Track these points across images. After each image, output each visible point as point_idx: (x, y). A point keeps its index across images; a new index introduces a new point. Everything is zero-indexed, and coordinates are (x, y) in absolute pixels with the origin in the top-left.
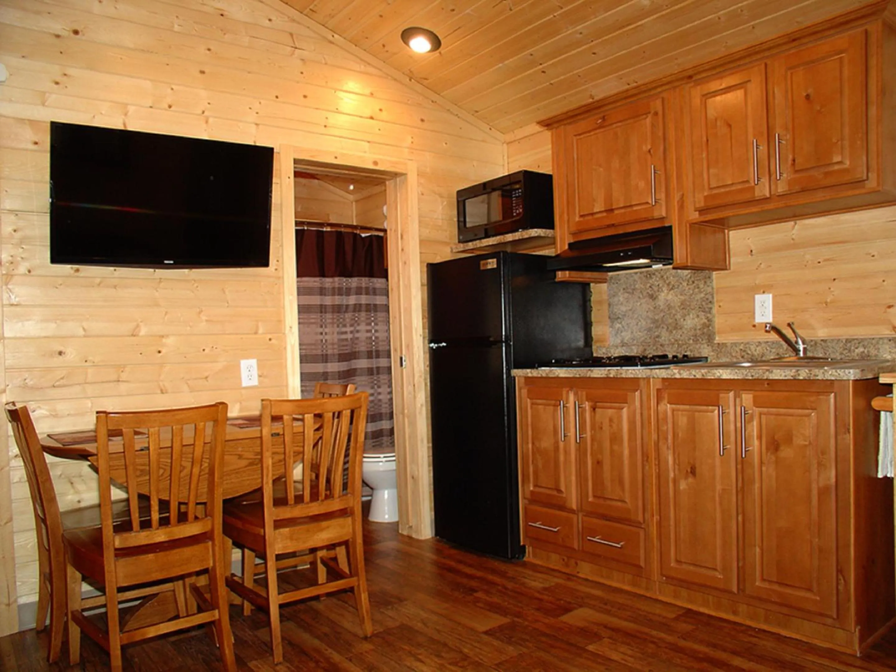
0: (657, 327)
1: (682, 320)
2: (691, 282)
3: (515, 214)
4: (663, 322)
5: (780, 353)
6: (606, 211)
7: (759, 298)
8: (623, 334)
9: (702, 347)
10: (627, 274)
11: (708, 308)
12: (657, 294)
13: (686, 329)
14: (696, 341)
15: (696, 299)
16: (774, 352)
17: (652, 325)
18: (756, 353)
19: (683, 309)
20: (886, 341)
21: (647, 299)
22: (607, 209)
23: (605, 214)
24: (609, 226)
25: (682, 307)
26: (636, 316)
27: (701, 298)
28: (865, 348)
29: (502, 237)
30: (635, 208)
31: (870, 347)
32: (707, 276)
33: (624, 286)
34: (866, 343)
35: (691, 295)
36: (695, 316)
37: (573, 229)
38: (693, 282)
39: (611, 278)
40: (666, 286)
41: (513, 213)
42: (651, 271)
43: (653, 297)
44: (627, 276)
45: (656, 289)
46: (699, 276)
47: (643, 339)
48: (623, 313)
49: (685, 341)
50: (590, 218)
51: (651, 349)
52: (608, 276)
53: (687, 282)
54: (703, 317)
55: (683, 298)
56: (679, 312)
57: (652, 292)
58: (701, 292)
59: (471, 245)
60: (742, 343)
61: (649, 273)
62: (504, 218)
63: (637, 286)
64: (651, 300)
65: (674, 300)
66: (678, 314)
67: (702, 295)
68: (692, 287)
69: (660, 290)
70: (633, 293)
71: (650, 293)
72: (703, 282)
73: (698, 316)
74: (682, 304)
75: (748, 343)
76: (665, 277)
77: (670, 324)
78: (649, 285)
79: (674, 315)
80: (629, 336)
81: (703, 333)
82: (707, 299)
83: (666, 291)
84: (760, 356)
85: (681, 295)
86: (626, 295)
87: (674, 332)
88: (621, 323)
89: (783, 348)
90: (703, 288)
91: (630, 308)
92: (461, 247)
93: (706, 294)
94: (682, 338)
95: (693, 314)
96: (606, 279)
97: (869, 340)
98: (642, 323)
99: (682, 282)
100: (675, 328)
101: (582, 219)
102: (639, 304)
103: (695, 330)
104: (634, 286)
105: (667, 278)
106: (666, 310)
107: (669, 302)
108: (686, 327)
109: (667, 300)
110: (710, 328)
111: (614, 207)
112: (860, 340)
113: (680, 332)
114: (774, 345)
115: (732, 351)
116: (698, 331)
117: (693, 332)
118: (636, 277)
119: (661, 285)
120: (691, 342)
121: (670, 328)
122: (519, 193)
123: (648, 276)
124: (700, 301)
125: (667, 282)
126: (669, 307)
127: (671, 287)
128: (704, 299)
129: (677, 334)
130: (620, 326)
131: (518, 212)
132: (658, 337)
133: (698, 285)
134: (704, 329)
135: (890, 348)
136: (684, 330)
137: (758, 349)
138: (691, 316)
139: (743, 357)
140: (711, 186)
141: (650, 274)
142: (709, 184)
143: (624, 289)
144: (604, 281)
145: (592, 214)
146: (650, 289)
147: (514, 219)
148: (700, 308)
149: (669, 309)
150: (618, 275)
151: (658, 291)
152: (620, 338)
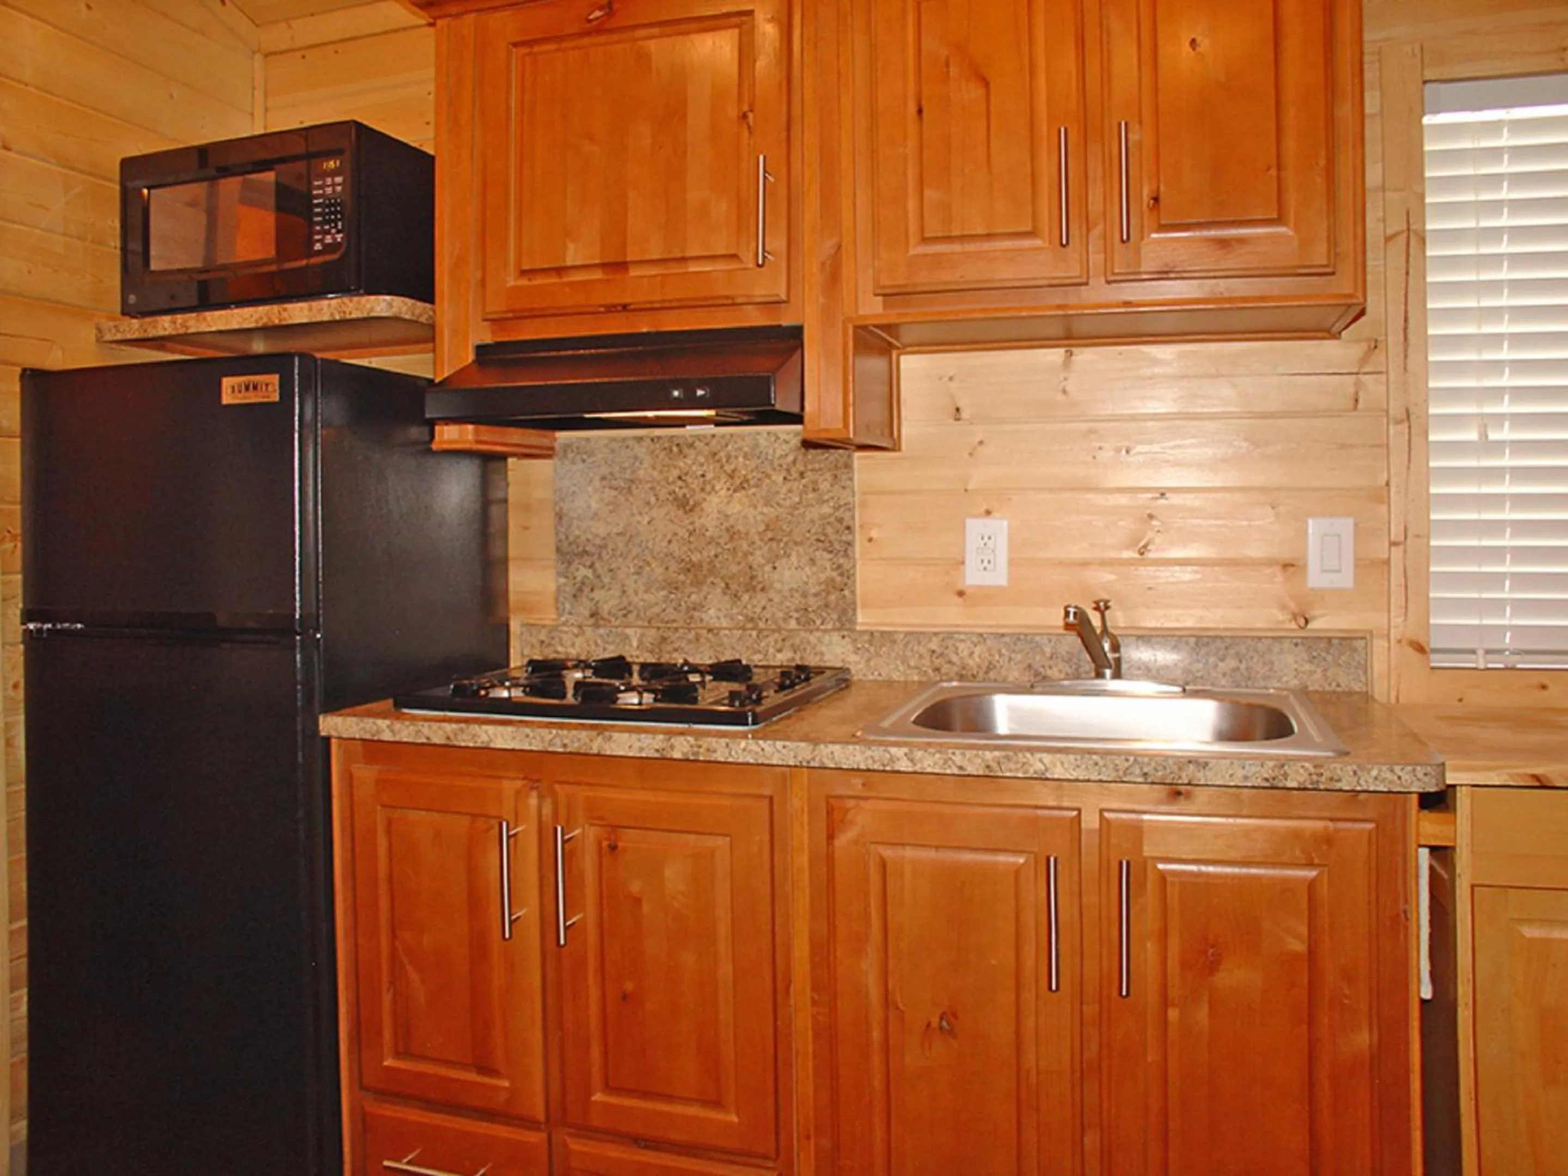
0: (698, 583)
1: (768, 568)
2: (795, 475)
3: (318, 247)
4: (712, 571)
5: (1036, 666)
6: (604, 266)
7: (975, 527)
8: (597, 595)
9: (826, 638)
10: (613, 439)
11: (840, 541)
12: (699, 496)
13: (779, 591)
14: (806, 623)
15: (809, 517)
16: (1020, 662)
17: (682, 577)
18: (971, 662)
19: (771, 540)
20: (1287, 645)
21: (671, 508)
22: (607, 260)
23: (598, 275)
24: (611, 309)
25: (770, 535)
26: (635, 551)
27: (823, 517)
28: (1241, 661)
29: (275, 308)
30: (693, 268)
31: (1252, 658)
32: (841, 464)
33: (604, 470)
34: (1243, 649)
35: (795, 507)
36: (805, 560)
37: (496, 306)
38: (802, 475)
39: (567, 447)
40: (724, 478)
41: (311, 243)
42: (683, 437)
43: (686, 505)
44: (614, 445)
45: (695, 484)
46: (819, 462)
47: (656, 610)
48: (598, 541)
49: (775, 622)
50: (553, 280)
51: (680, 638)
52: (555, 439)
53: (784, 474)
54: (828, 565)
55: (771, 512)
56: (760, 548)
57: (685, 490)
58: (822, 502)
59: (165, 325)
60: (936, 634)
61: (681, 441)
62: (282, 255)
63: (641, 473)
64: (681, 512)
65: (745, 517)
66: (758, 553)
67: (826, 509)
68: (797, 486)
69: (706, 487)
70: (630, 491)
71: (680, 493)
72: (828, 476)
73: (813, 561)
74: (767, 528)
75: (950, 635)
76: (722, 454)
77: (733, 577)
78: (676, 473)
79: (746, 555)
80: (614, 602)
81: (827, 605)
82: (840, 520)
83: (723, 493)
84: (984, 668)
85: (767, 504)
86: (609, 494)
87: (746, 597)
88: (591, 566)
89: (1043, 653)
90: (829, 491)
91: (620, 529)
92: (134, 327)
93: (837, 508)
94: (767, 614)
95: (798, 555)
96: (552, 448)
97: (1249, 642)
98: (653, 570)
99: (769, 471)
100: (750, 588)
101: (523, 282)
102: (647, 519)
103: (804, 595)
104: (633, 472)
105: (729, 457)
106: (722, 541)
107: (732, 520)
108: (777, 586)
109: (727, 516)
110: (846, 592)
111: (629, 259)
112: (1229, 641)
113: (761, 599)
114: (1020, 646)
115: (909, 654)
116: (812, 600)
117: (797, 600)
118: (640, 450)
119: (709, 476)
120: (793, 624)
121: (734, 587)
122: (334, 185)
123: (675, 449)
124: (818, 523)
125: (728, 468)
126: (732, 533)
127: (738, 481)
128: (832, 519)
129: (754, 603)
130: (589, 573)
131: (328, 239)
132: (697, 607)
133: (815, 482)
134: (828, 593)
135: (1296, 662)
136: (772, 594)
137: (977, 650)
138: (794, 558)
139: (937, 670)
140: (927, 235)
141: (678, 445)
142: (922, 229)
143: (603, 478)
144: (547, 453)
145: (560, 271)
146: (680, 483)
147: (314, 260)
148: (818, 540)
149: (731, 538)
150: (588, 440)
151: (703, 490)
152: (590, 605)
